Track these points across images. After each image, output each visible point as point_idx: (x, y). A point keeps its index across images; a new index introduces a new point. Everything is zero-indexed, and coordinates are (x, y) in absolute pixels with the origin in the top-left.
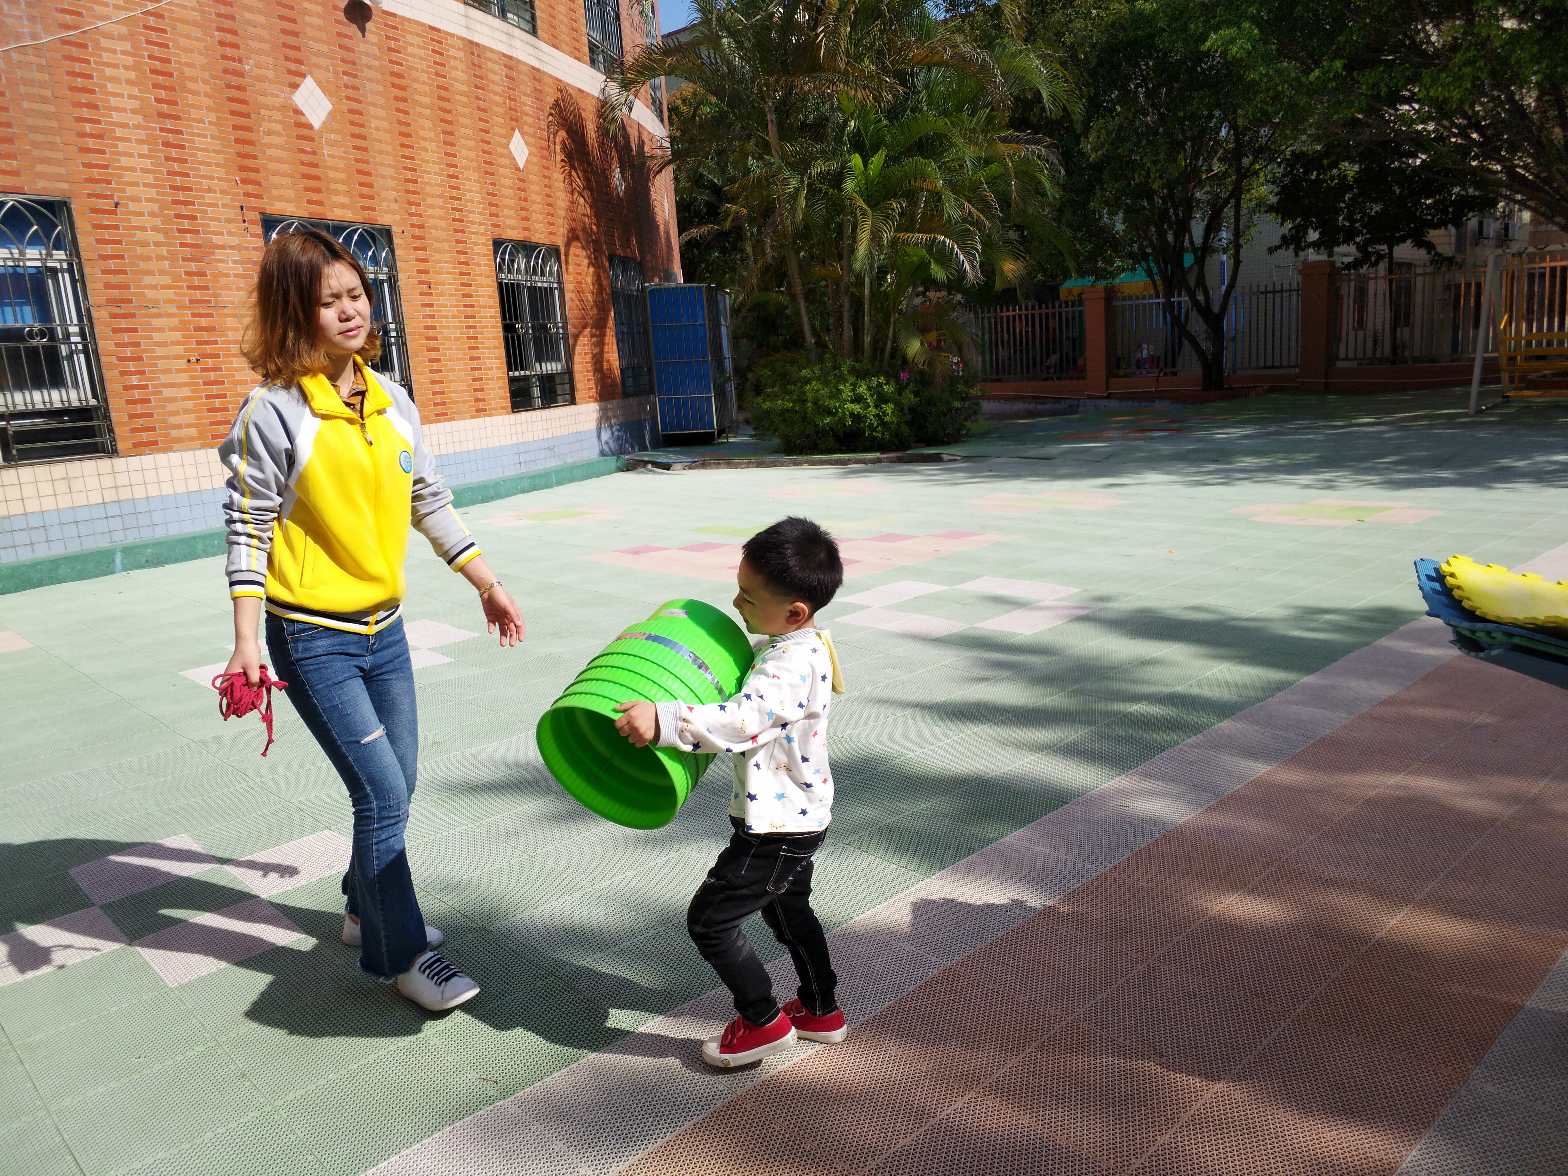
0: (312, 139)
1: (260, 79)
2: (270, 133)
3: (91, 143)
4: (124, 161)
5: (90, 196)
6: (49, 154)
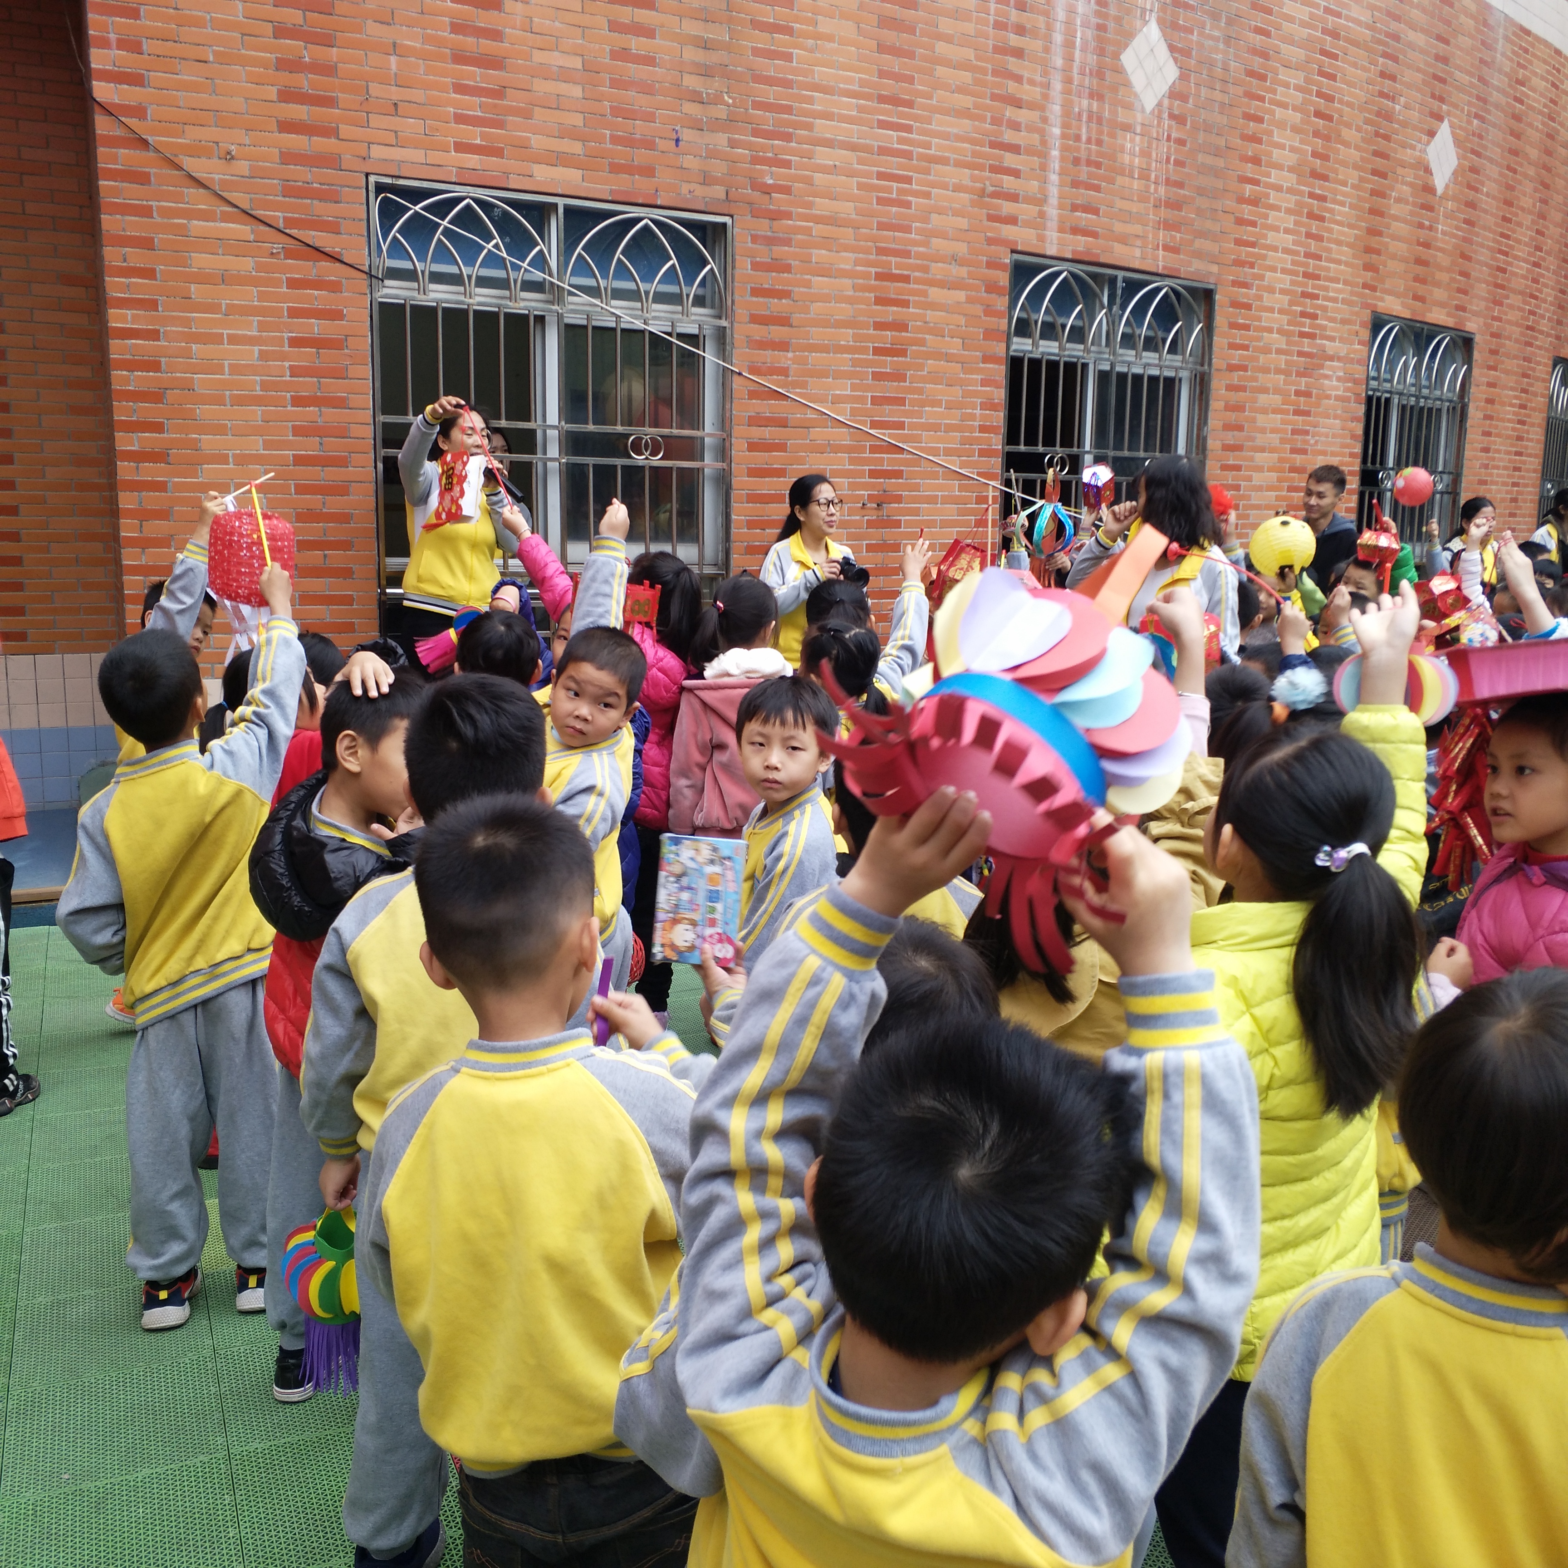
0: (1430, 209)
1: (1404, 124)
2: (1398, 200)
3: (1247, 212)
4: (1272, 238)
5: (1235, 283)
6: (1209, 225)
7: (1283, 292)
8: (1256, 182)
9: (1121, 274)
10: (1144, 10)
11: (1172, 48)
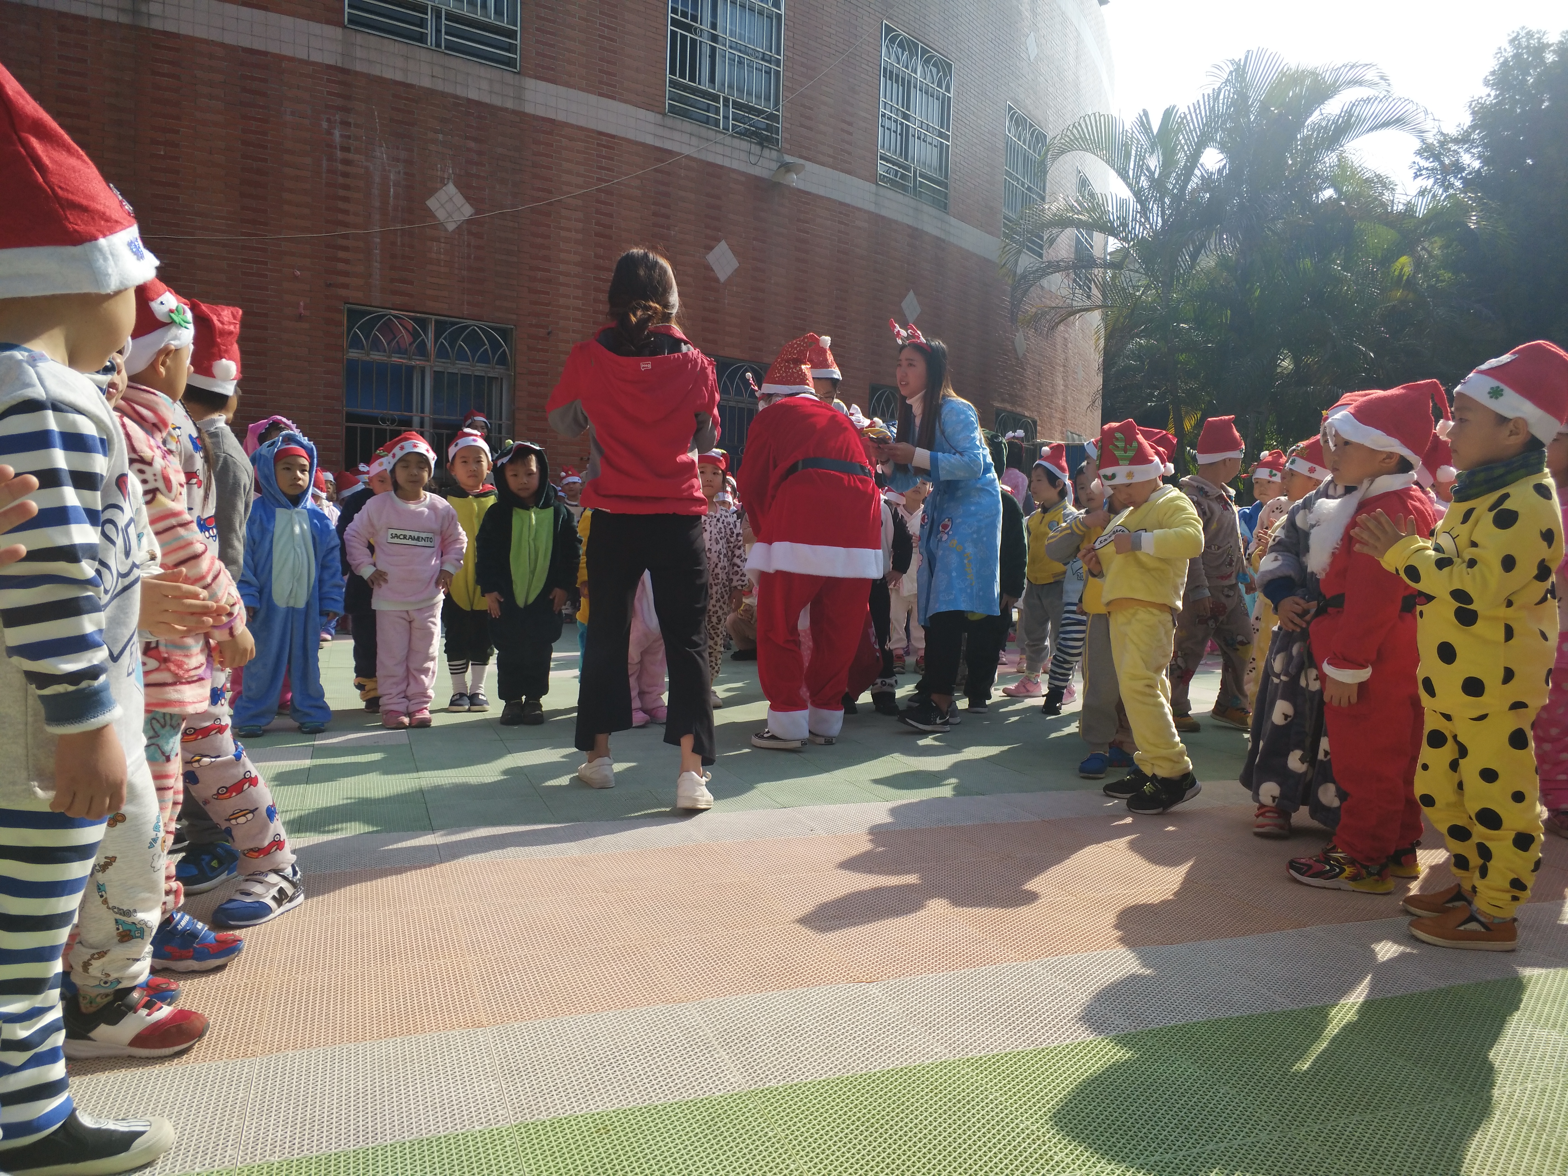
0: (717, 290)
3: (540, 286)
4: (563, 301)
5: (529, 325)
6: (507, 293)
7: (574, 331)
8: (548, 271)
9: (434, 317)
10: (442, 179)
11: (467, 198)
